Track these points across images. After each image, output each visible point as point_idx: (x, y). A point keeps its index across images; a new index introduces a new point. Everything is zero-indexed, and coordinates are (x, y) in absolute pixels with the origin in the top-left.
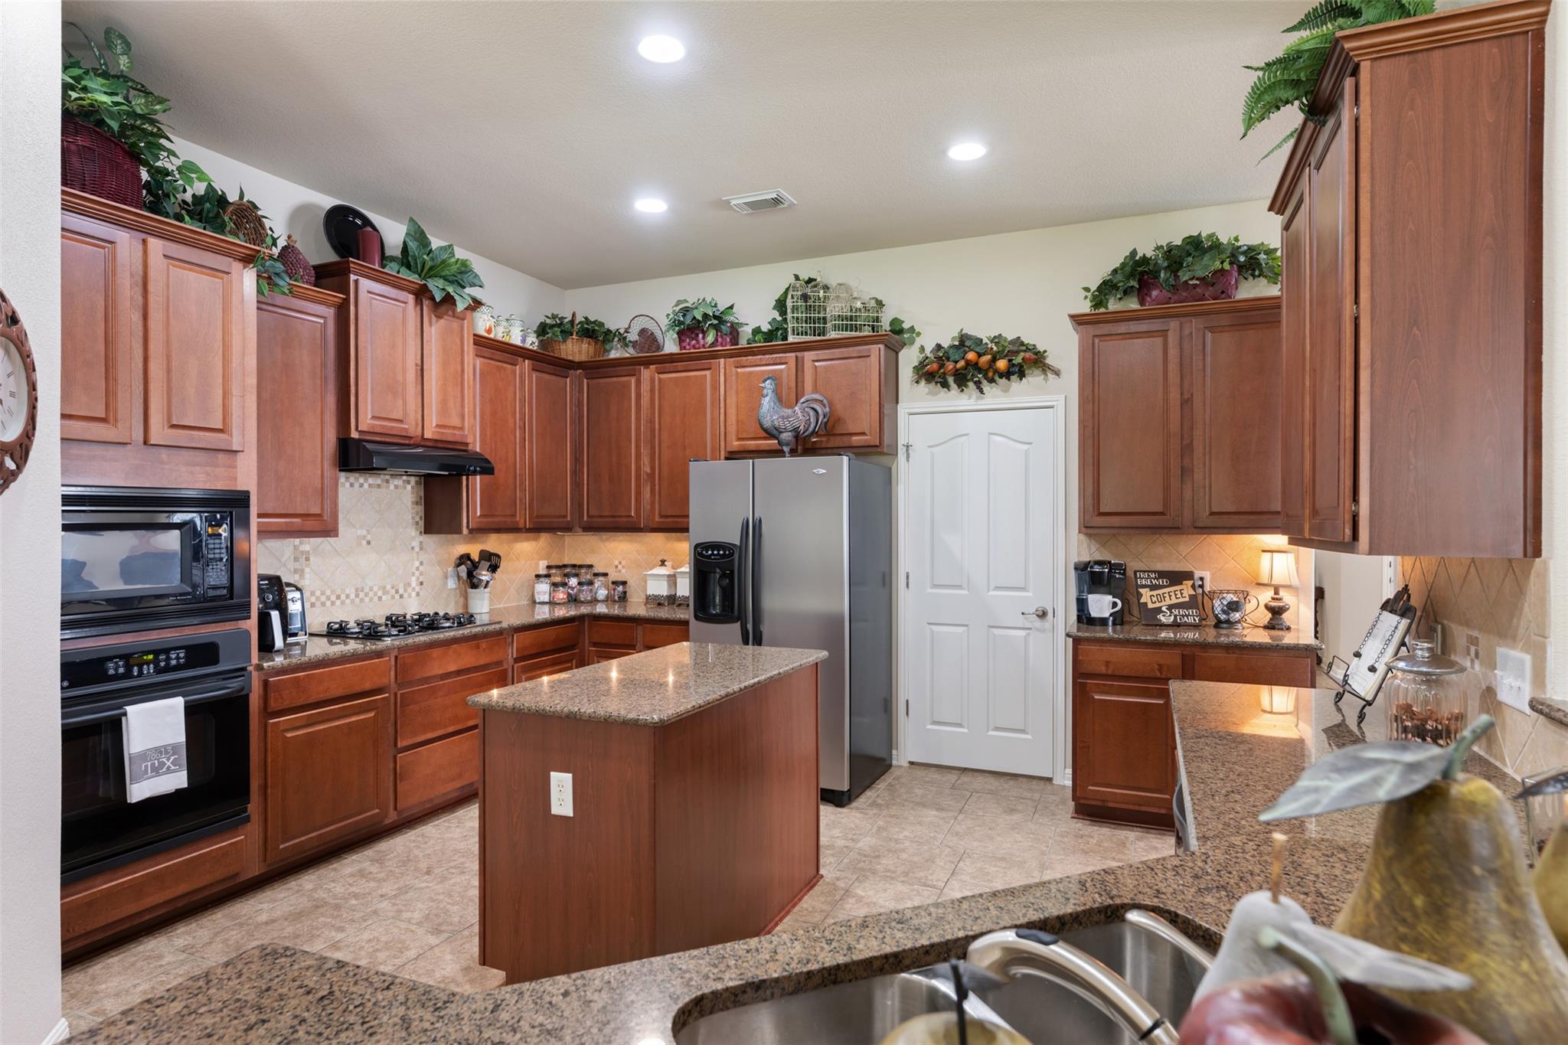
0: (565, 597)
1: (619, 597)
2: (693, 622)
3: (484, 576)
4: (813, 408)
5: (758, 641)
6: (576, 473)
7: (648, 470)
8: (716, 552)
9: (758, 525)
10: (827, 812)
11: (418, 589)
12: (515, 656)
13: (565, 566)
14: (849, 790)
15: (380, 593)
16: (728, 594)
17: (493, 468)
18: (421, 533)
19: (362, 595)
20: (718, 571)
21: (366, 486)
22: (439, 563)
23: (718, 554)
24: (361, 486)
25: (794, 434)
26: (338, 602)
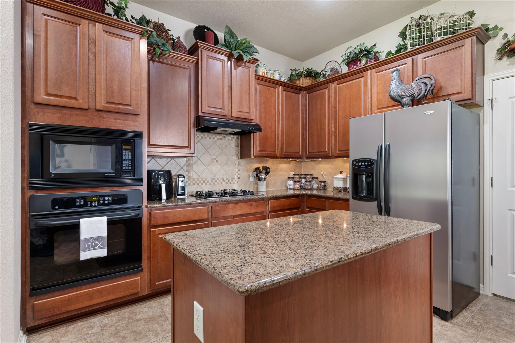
0: (299, 187)
1: (322, 188)
2: (351, 200)
3: (263, 176)
4: (423, 83)
5: (388, 213)
6: (304, 135)
7: (333, 130)
8: (363, 164)
9: (388, 148)
10: (436, 320)
11: (237, 180)
12: (269, 210)
13: (301, 175)
14: (451, 311)
15: (221, 181)
16: (370, 186)
17: (261, 129)
18: (239, 158)
19: (214, 181)
20: (365, 173)
21: (216, 139)
22: (247, 171)
23: (365, 165)
24: (214, 139)
25: (411, 98)
26: (204, 184)
